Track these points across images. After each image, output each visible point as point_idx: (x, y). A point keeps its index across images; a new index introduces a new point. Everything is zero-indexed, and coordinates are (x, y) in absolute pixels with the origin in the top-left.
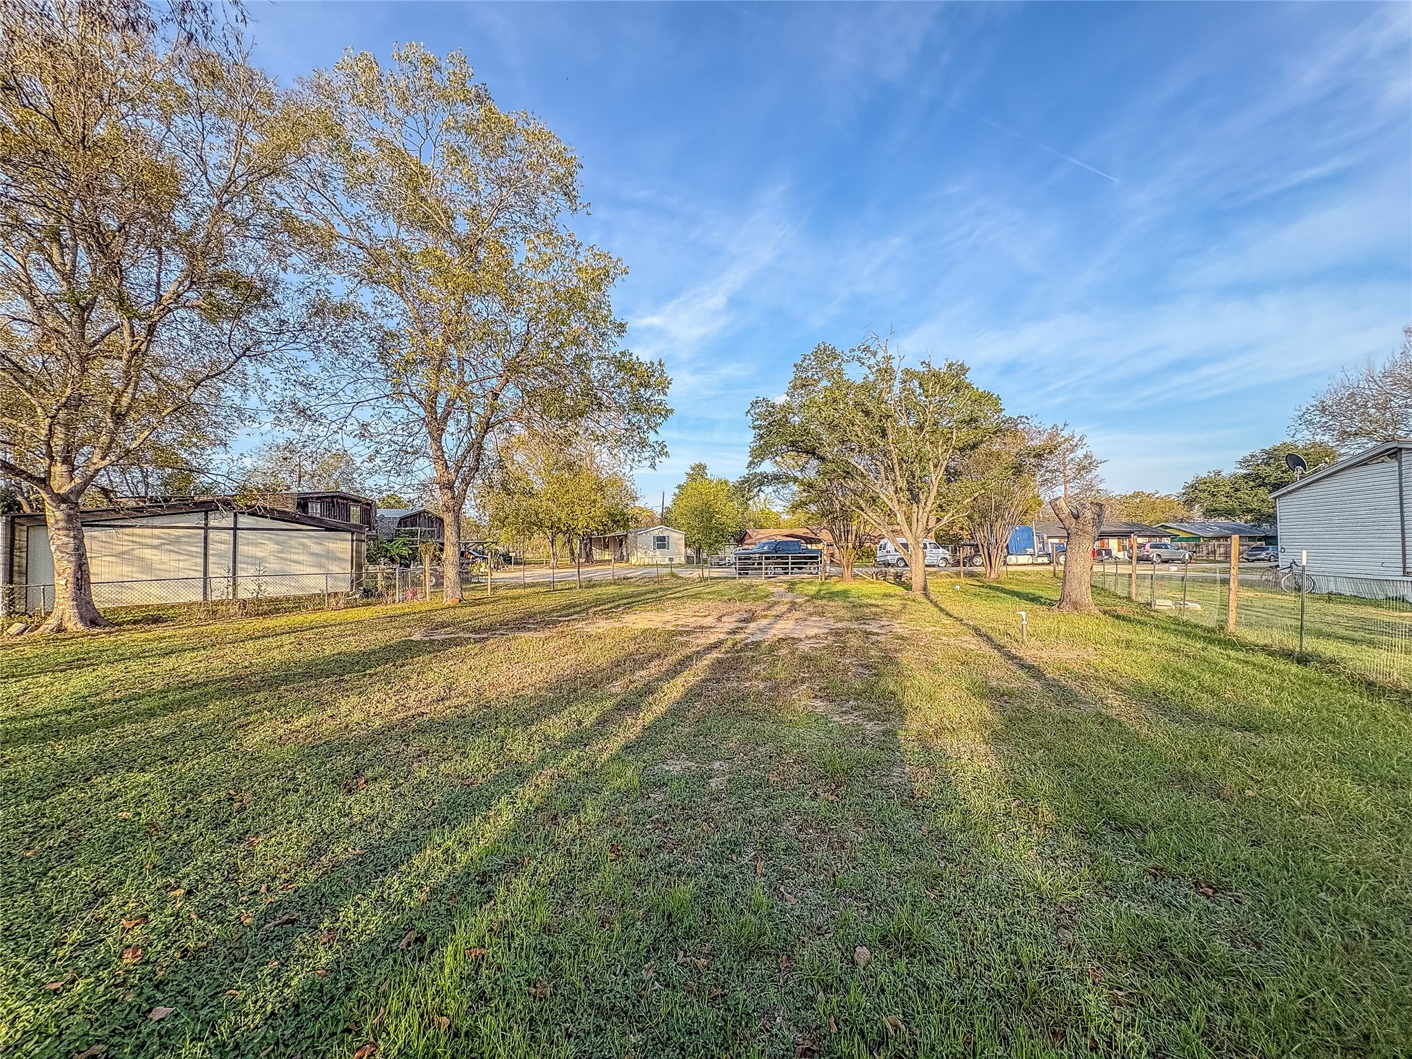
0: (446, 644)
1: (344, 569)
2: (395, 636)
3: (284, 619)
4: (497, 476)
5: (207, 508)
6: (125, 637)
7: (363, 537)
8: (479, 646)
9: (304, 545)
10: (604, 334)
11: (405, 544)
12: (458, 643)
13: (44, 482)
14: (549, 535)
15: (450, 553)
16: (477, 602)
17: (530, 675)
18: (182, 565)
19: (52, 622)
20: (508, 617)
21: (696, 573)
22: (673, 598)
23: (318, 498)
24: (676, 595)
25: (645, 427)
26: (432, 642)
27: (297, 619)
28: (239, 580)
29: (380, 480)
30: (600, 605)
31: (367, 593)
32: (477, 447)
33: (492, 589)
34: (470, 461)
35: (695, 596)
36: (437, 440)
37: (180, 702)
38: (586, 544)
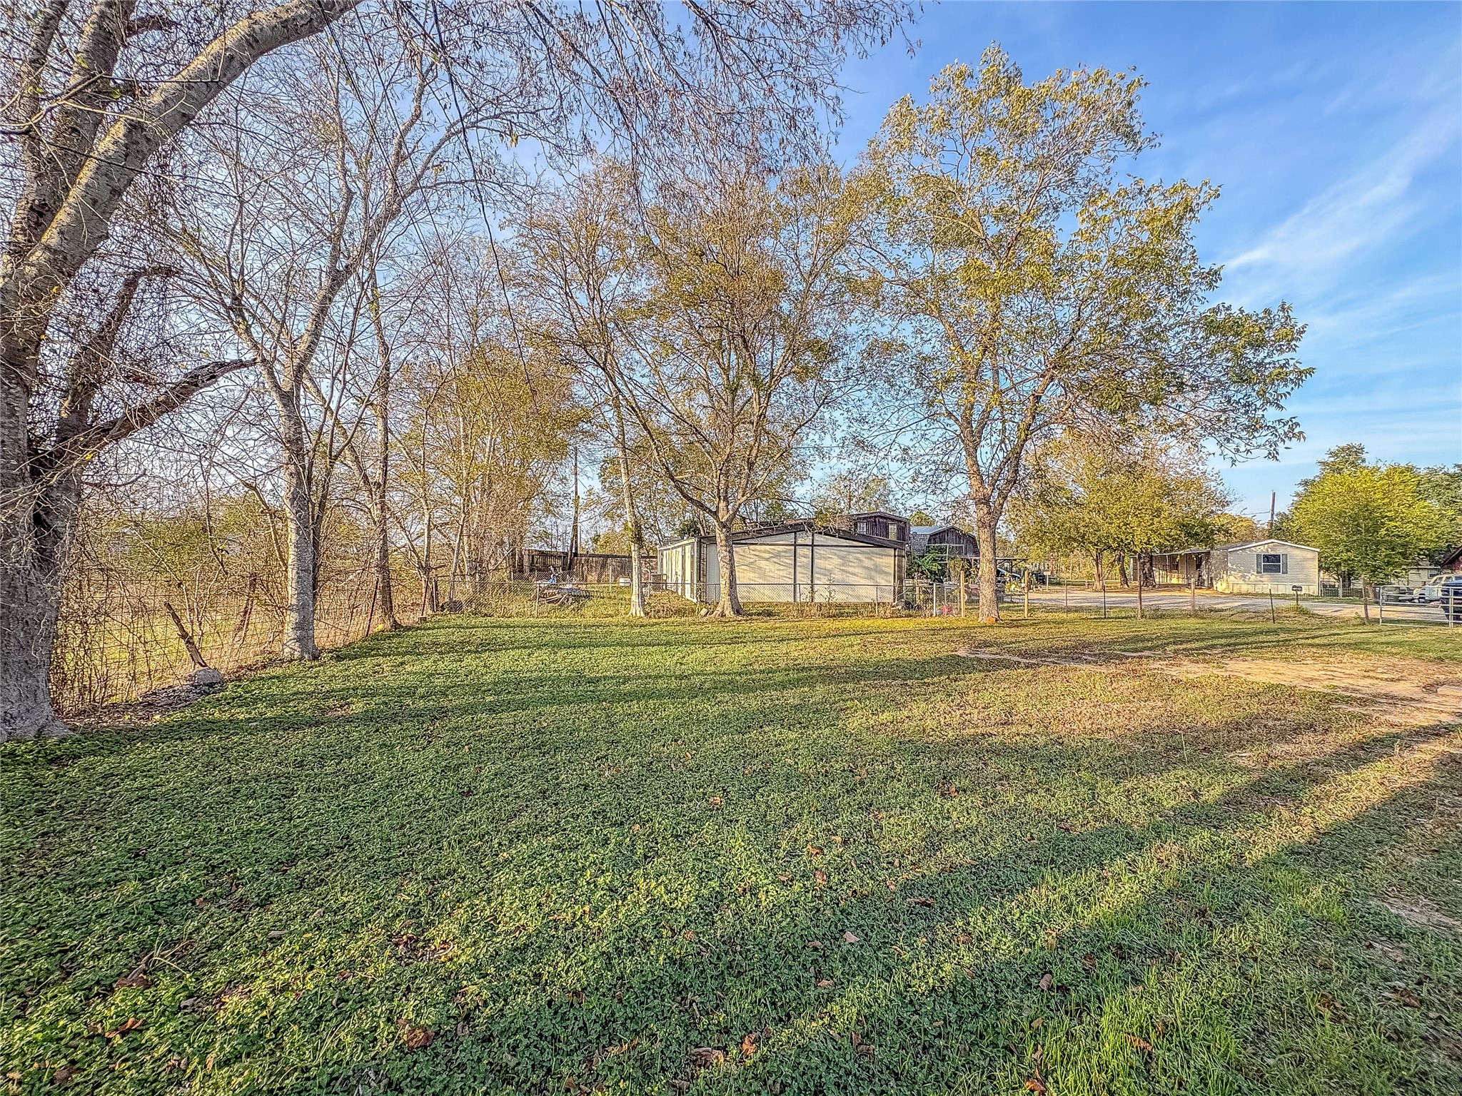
0: (994, 665)
1: (888, 581)
2: (942, 649)
3: (848, 622)
4: (1034, 486)
5: (797, 528)
6: (755, 625)
7: (903, 553)
8: (1031, 671)
9: (857, 559)
10: (1186, 292)
11: (935, 560)
12: (1008, 665)
13: (715, 514)
14: (1094, 553)
15: (986, 569)
16: (1014, 624)
17: (1106, 716)
18: (781, 573)
19: (719, 609)
20: (1057, 644)
21: (1351, 611)
22: (1312, 645)
23: (865, 518)
24: (1317, 641)
25: (1259, 404)
26: (979, 660)
27: (858, 623)
28: (816, 588)
29: (919, 499)
30: (1182, 643)
31: (908, 605)
32: (1014, 458)
33: (1029, 611)
34: (1007, 474)
35: (1357, 646)
36: (972, 454)
37: (798, 680)
38: (1144, 564)
